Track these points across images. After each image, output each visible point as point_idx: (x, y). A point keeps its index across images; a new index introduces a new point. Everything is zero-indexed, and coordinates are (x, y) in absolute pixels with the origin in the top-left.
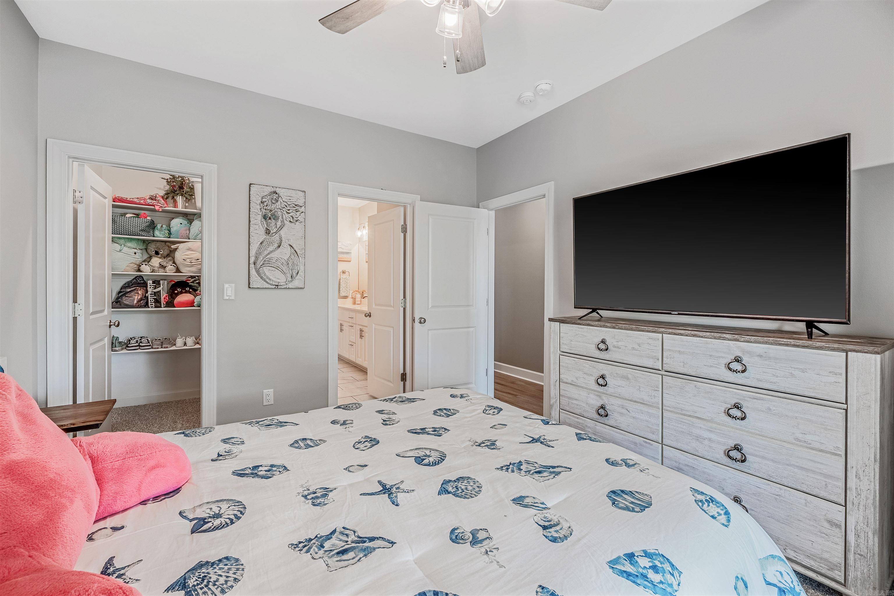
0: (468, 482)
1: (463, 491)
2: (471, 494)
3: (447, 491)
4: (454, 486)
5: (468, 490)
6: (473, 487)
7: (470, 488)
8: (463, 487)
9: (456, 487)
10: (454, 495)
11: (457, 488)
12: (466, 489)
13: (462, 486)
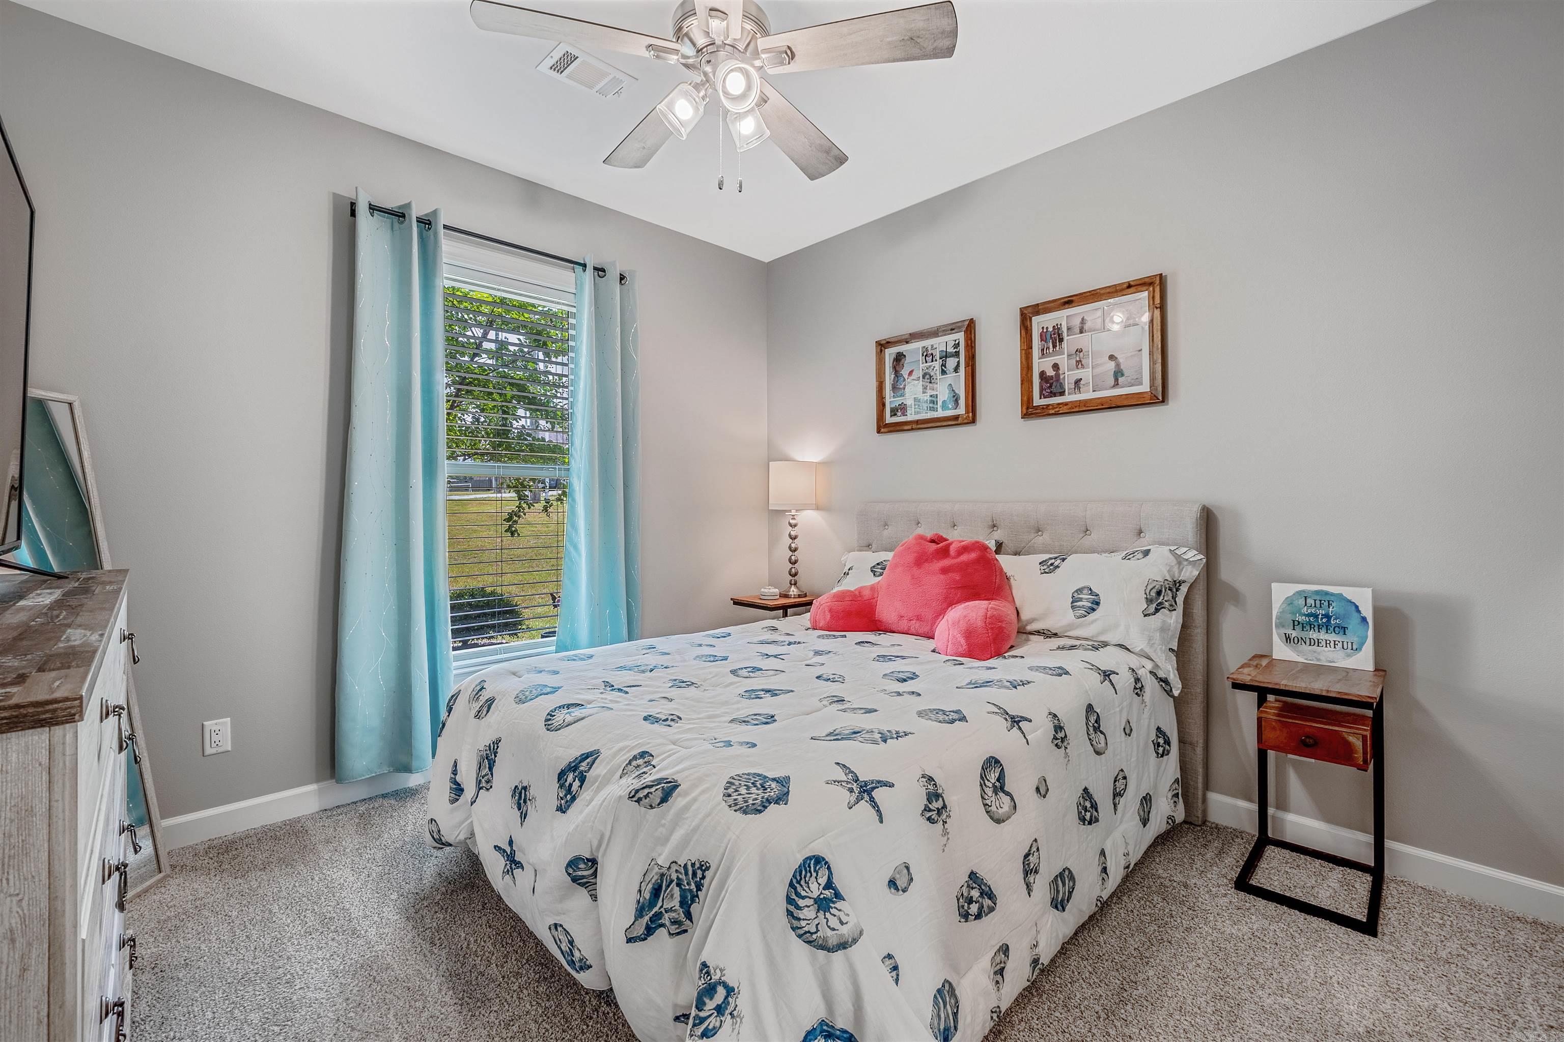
0: (746, 802)
1: (753, 783)
2: (739, 780)
3: (778, 782)
4: (769, 790)
5: (745, 785)
6: (737, 793)
7: (743, 790)
8: (753, 790)
9: (766, 789)
10: (765, 777)
11: (763, 787)
12: (748, 788)
13: (757, 791)
